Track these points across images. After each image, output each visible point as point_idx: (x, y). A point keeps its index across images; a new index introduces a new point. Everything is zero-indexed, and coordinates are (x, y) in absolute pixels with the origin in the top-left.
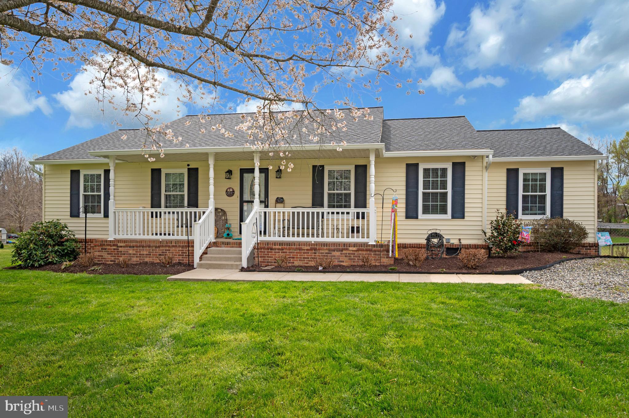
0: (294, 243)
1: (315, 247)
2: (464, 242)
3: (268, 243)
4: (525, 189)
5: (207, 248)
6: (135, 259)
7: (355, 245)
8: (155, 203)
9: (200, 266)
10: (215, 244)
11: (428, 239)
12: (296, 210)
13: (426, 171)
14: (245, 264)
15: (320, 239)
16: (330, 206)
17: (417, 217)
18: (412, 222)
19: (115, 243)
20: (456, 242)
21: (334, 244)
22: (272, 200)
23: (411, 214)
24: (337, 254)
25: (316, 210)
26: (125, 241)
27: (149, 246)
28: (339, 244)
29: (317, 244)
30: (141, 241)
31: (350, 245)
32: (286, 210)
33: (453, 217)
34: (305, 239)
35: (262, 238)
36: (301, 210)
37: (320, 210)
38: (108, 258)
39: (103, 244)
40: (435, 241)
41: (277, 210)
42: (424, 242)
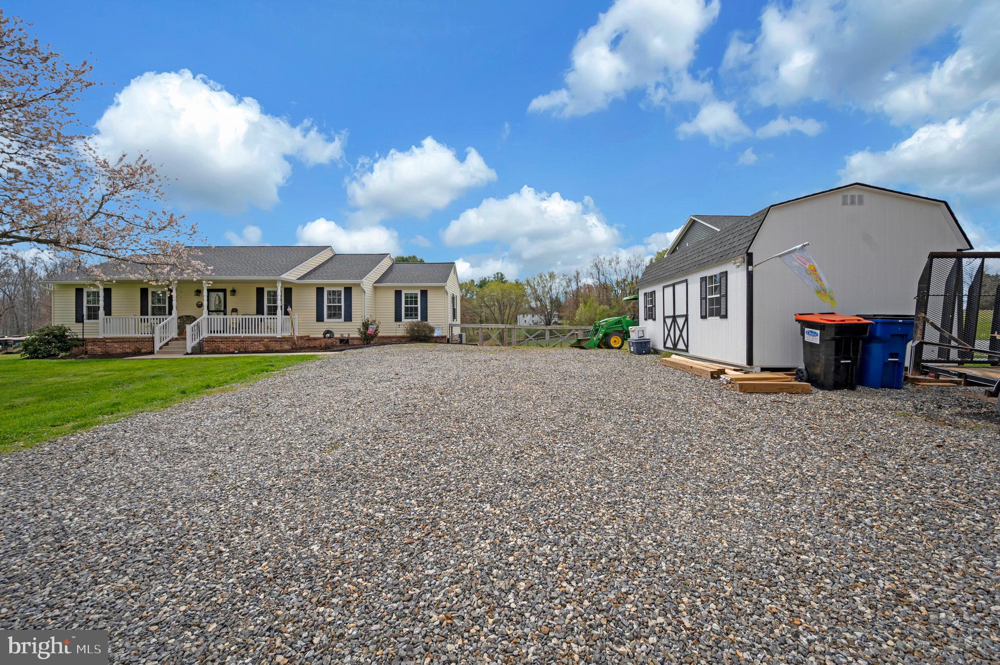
0: (230, 338)
1: (242, 340)
2: (351, 336)
3: (212, 338)
4: (406, 303)
5: (170, 341)
6: (119, 350)
7: (268, 338)
8: (144, 312)
9: (158, 353)
10: (176, 339)
11: (325, 334)
12: (244, 317)
13: (329, 293)
14: (189, 350)
15: (247, 335)
16: (269, 314)
17: (323, 321)
18: (320, 324)
19: (104, 340)
20: (346, 336)
21: (255, 338)
22: (229, 309)
23: (320, 318)
24: (257, 343)
25: (256, 317)
26: (111, 339)
27: (129, 342)
28: (257, 338)
29: (245, 337)
30: (123, 338)
31: (265, 338)
32: (238, 317)
33: (345, 321)
34: (238, 335)
35: (210, 335)
36: (247, 317)
37: (262, 317)
38: (98, 350)
39: (95, 341)
40: (328, 335)
41: (232, 316)
42: (322, 336)
